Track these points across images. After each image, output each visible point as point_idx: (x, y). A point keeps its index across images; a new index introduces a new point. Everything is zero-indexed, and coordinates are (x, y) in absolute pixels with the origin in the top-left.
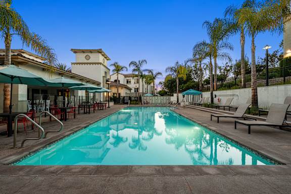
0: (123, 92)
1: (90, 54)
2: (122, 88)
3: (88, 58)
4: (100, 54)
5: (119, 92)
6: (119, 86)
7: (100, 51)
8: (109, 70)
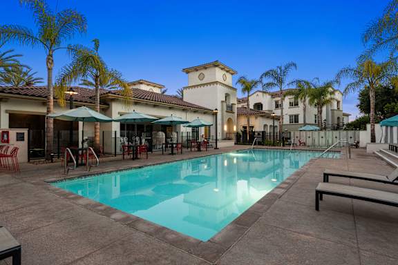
0: (258, 125)
1: (204, 72)
2: (256, 118)
3: (201, 77)
4: (217, 69)
5: (251, 124)
6: (251, 114)
7: (215, 65)
8: (235, 89)
